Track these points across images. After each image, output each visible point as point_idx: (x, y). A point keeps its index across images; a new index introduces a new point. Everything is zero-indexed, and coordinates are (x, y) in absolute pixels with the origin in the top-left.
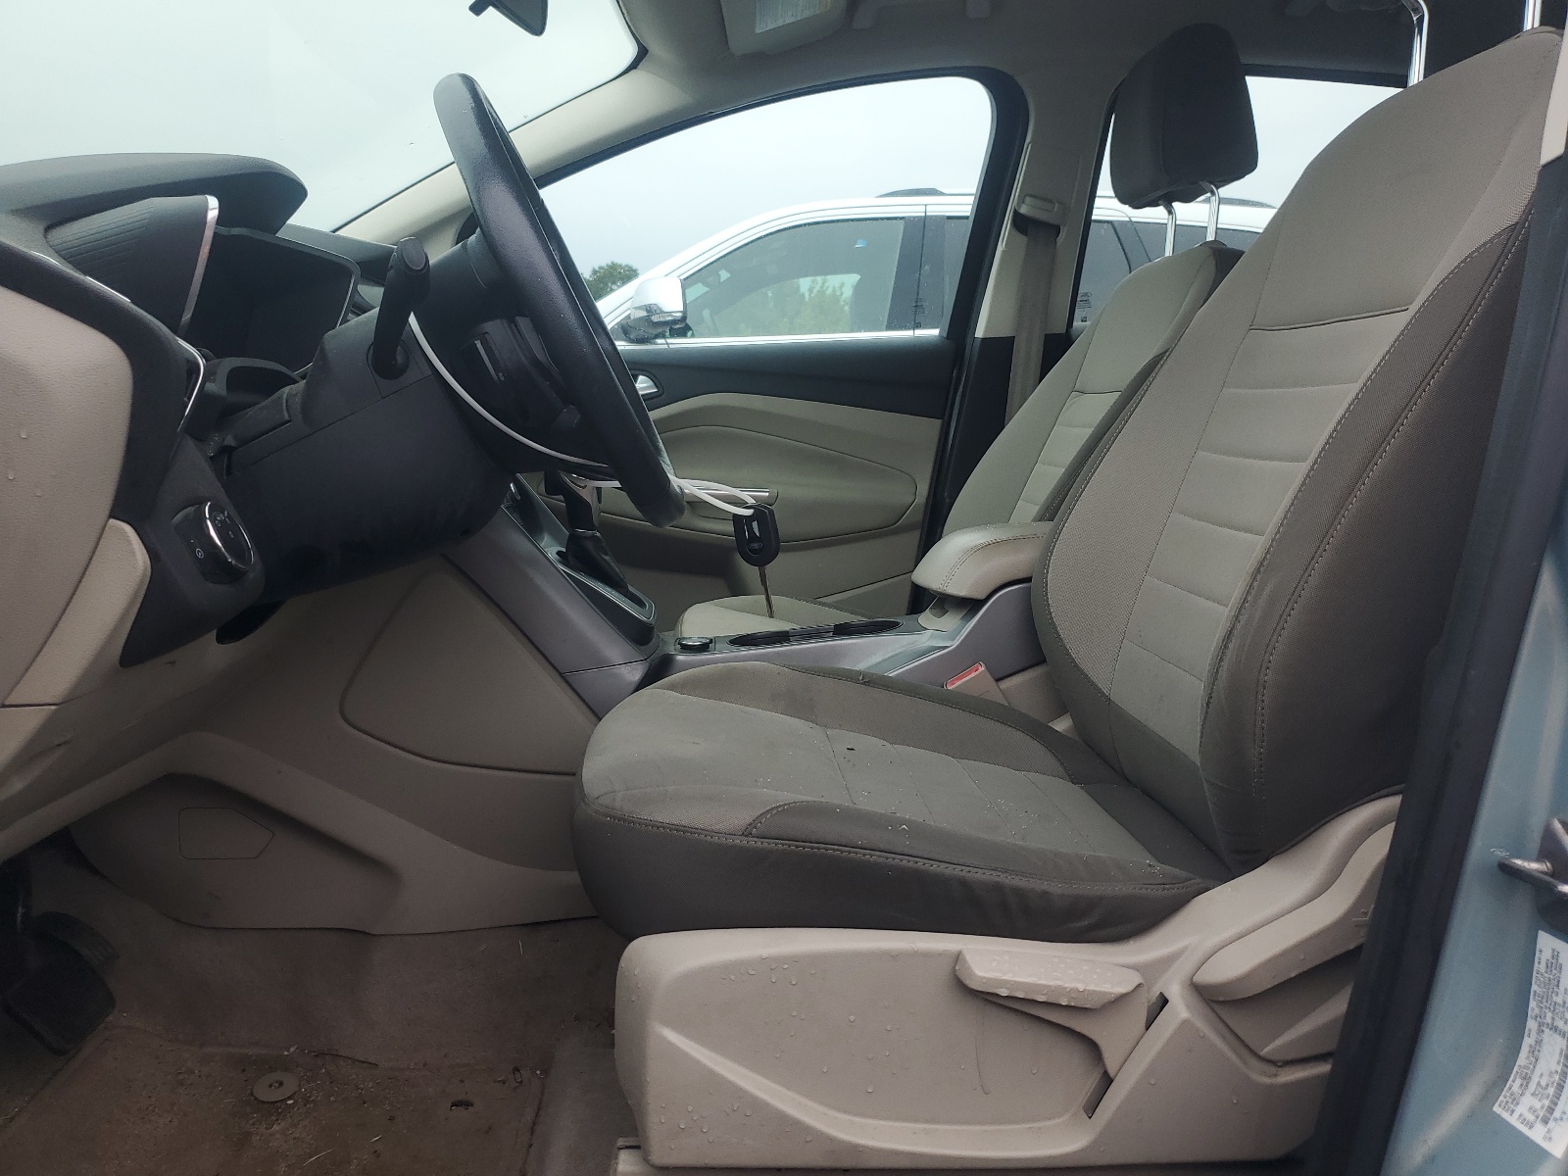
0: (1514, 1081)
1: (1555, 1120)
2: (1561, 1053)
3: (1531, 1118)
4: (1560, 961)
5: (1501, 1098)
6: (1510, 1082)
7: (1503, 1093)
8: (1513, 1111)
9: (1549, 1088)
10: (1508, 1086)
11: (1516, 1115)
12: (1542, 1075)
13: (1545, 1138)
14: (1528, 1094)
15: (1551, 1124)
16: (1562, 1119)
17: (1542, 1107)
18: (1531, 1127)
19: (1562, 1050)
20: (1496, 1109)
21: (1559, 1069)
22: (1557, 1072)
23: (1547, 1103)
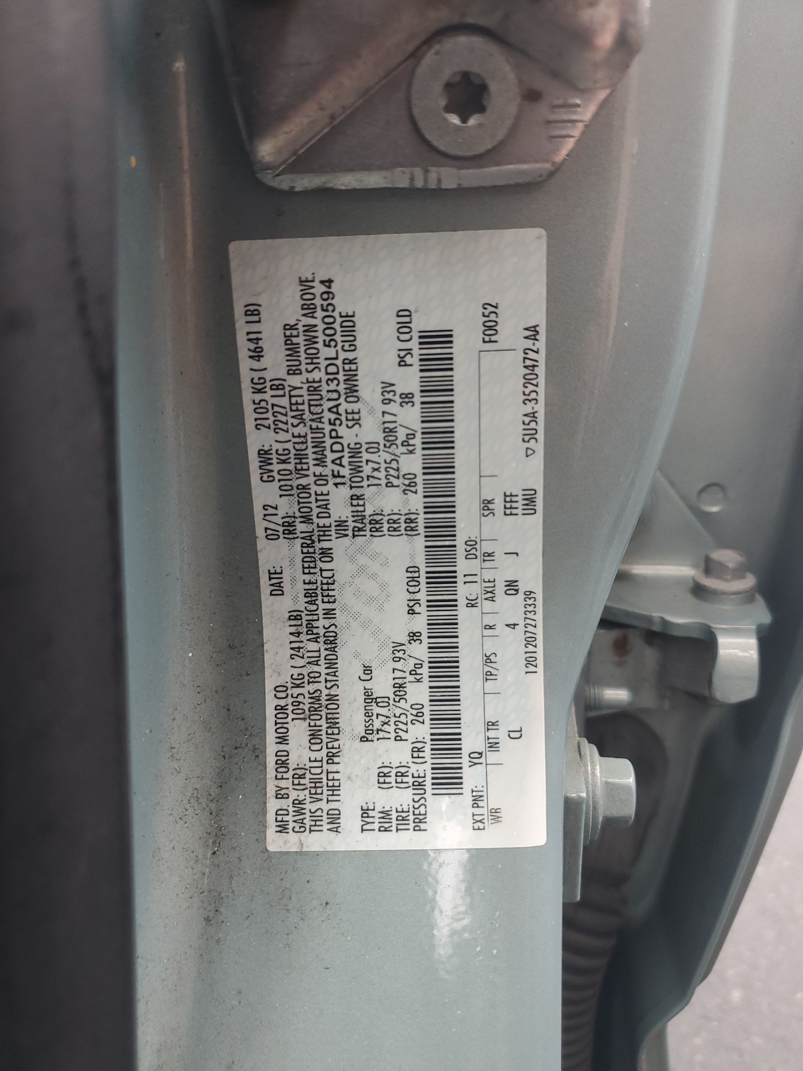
0: (283, 739)
1: (476, 757)
2: (413, 580)
3: (402, 798)
4: (342, 305)
5: (273, 805)
6: (271, 747)
7: (271, 790)
8: (334, 818)
9: (411, 688)
10: (271, 760)
11: (351, 820)
12: (368, 670)
13: (478, 824)
14: (348, 744)
15: (471, 777)
16: (493, 746)
17: (417, 751)
18: (420, 822)
19: (412, 570)
20: (275, 842)
21: (420, 623)
22: (414, 636)
23: (422, 731)
